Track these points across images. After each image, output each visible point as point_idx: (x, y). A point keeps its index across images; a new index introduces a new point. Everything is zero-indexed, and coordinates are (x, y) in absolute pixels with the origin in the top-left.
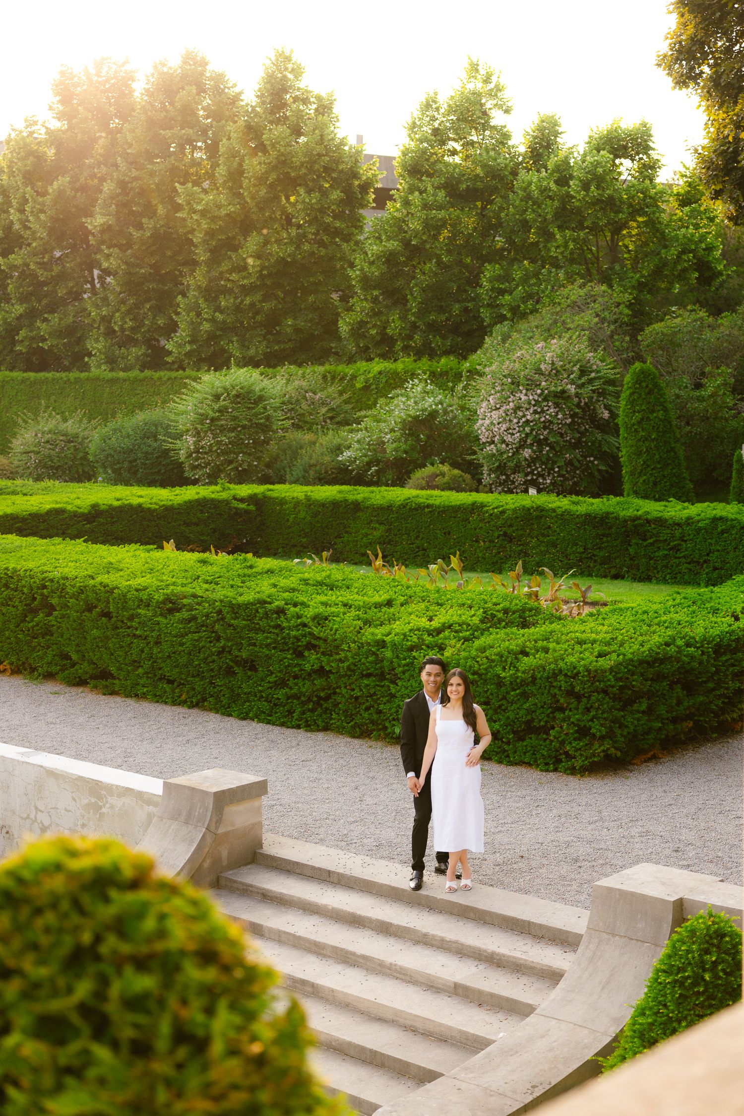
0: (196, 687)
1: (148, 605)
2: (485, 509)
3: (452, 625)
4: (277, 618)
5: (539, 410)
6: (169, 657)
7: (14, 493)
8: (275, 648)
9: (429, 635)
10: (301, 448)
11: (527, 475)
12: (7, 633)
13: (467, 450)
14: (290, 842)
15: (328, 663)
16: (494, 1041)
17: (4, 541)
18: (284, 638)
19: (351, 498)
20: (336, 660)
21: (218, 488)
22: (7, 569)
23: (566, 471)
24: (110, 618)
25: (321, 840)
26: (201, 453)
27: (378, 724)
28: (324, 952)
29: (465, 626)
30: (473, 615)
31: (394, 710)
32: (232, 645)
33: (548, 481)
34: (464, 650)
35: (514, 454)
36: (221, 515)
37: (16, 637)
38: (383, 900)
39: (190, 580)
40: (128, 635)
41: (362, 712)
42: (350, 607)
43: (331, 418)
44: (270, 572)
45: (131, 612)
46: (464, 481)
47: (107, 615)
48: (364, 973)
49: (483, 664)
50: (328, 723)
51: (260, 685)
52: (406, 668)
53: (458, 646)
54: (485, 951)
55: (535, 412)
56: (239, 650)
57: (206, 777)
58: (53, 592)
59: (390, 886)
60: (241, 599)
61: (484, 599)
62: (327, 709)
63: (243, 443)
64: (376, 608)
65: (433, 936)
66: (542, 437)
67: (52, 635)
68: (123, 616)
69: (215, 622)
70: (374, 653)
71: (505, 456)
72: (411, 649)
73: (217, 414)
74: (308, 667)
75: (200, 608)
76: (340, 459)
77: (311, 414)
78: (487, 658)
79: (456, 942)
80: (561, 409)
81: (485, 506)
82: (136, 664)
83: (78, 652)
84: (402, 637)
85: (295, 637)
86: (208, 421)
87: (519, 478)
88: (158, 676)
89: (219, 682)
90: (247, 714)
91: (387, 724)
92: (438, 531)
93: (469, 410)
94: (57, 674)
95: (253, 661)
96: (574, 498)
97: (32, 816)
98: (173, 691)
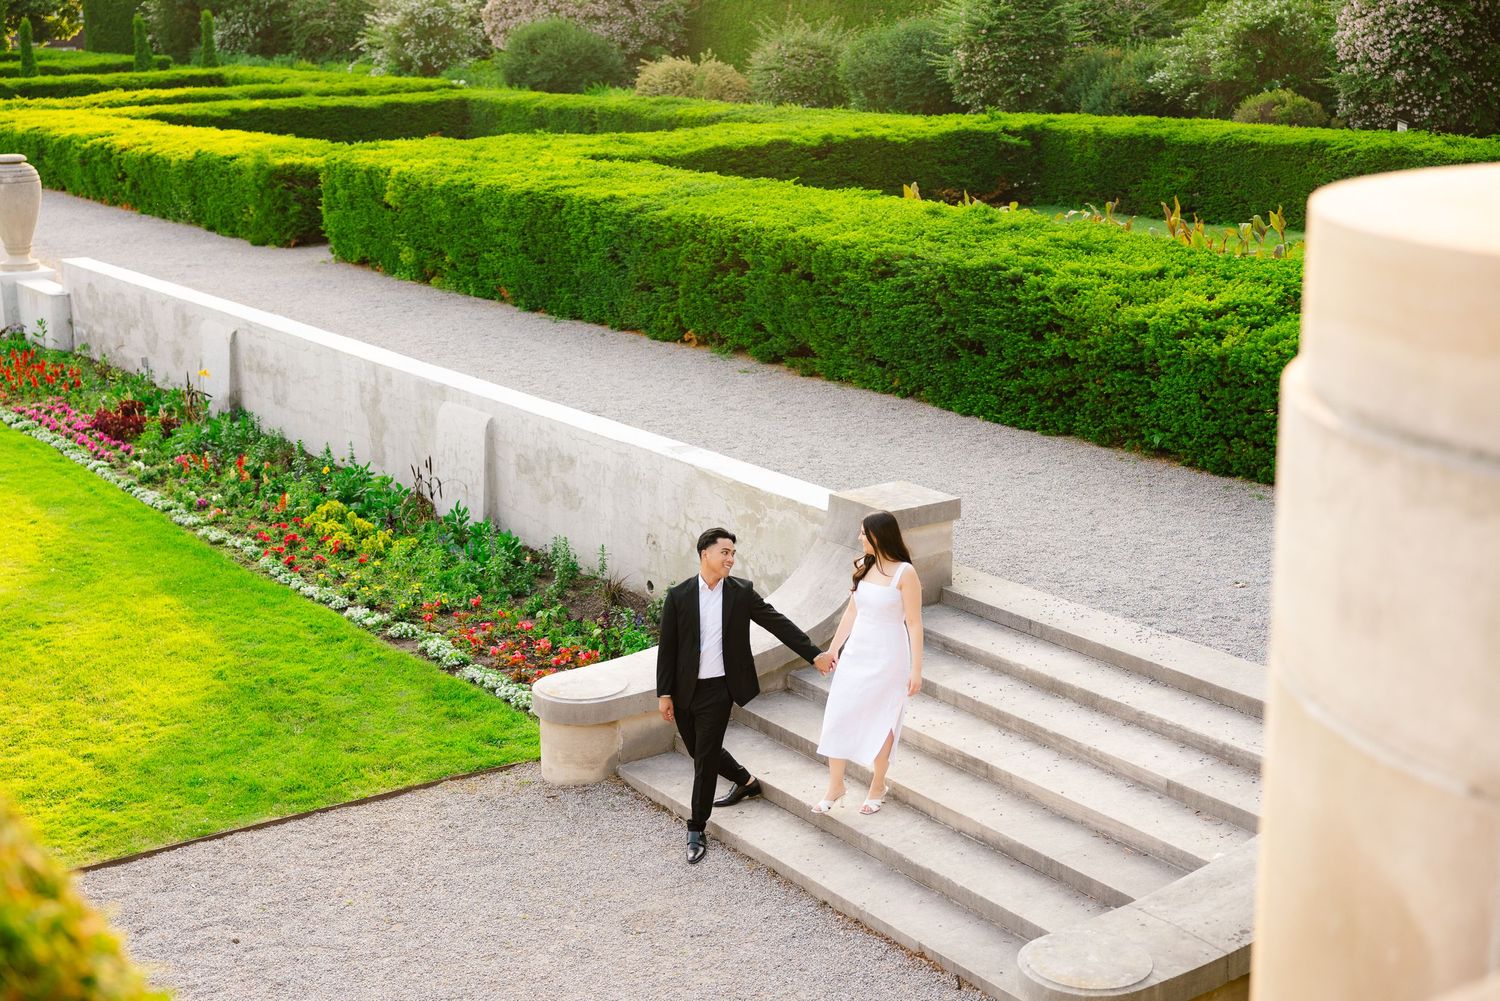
0: (911, 371)
1: (857, 267)
2: (1328, 150)
3: (1238, 306)
4: (1012, 289)
5: (1420, 17)
6: (880, 332)
7: (741, 120)
8: (1008, 327)
9: (1205, 318)
10: (1102, 66)
11: (1397, 104)
12: (692, 295)
13: (1321, 71)
14: (990, 579)
15: (1074, 348)
16: (1207, 863)
17: (699, 180)
18: (1020, 315)
19: (1153, 132)
20: (1084, 346)
21: (984, 117)
22: (694, 216)
23: (1453, 100)
24: (812, 281)
25: (1030, 579)
26: (974, 72)
27: (1133, 431)
28: (1009, 725)
29: (1255, 308)
30: (1269, 294)
31: (1153, 414)
32: (955, 322)
33: (1427, 113)
34: (1250, 340)
35: (1381, 77)
36: (986, 151)
37: (702, 300)
38: (1094, 664)
39: (911, 236)
40: (833, 303)
41: (1113, 414)
42: (1109, 278)
43: (1145, 28)
44: (1015, 228)
45: (836, 274)
46: (1311, 111)
47: (809, 277)
48: (1055, 755)
49: (1271, 360)
50: (1071, 425)
51: (988, 374)
52: (1172, 360)
53: (1242, 334)
54: (1215, 742)
55: (1415, 20)
56: (964, 328)
57: (883, 492)
58: (746, 246)
59: (1105, 647)
60: (969, 263)
61: (1288, 273)
62: (1070, 408)
63: (1027, 60)
64: (1142, 279)
65: (1149, 715)
66: (1421, 54)
67: (743, 300)
68: (827, 279)
69: (936, 291)
70: (1132, 340)
71: (1369, 79)
72: (1180, 335)
73: (996, 22)
74: (1047, 353)
75: (919, 272)
76: (1150, 81)
77: (1119, 22)
78: (1278, 352)
79: (1178, 727)
80: (1451, 17)
81: (1328, 146)
82: (841, 339)
83: (773, 321)
84: (1169, 319)
85: (1034, 314)
86: (984, 31)
87: (1387, 109)
88: (867, 356)
89: (938, 367)
90: (971, 408)
91: (1144, 432)
92: (1265, 179)
93: (1328, 18)
94: (749, 347)
95: (981, 343)
96: (1451, 137)
97: (682, 526)
98: (883, 376)
